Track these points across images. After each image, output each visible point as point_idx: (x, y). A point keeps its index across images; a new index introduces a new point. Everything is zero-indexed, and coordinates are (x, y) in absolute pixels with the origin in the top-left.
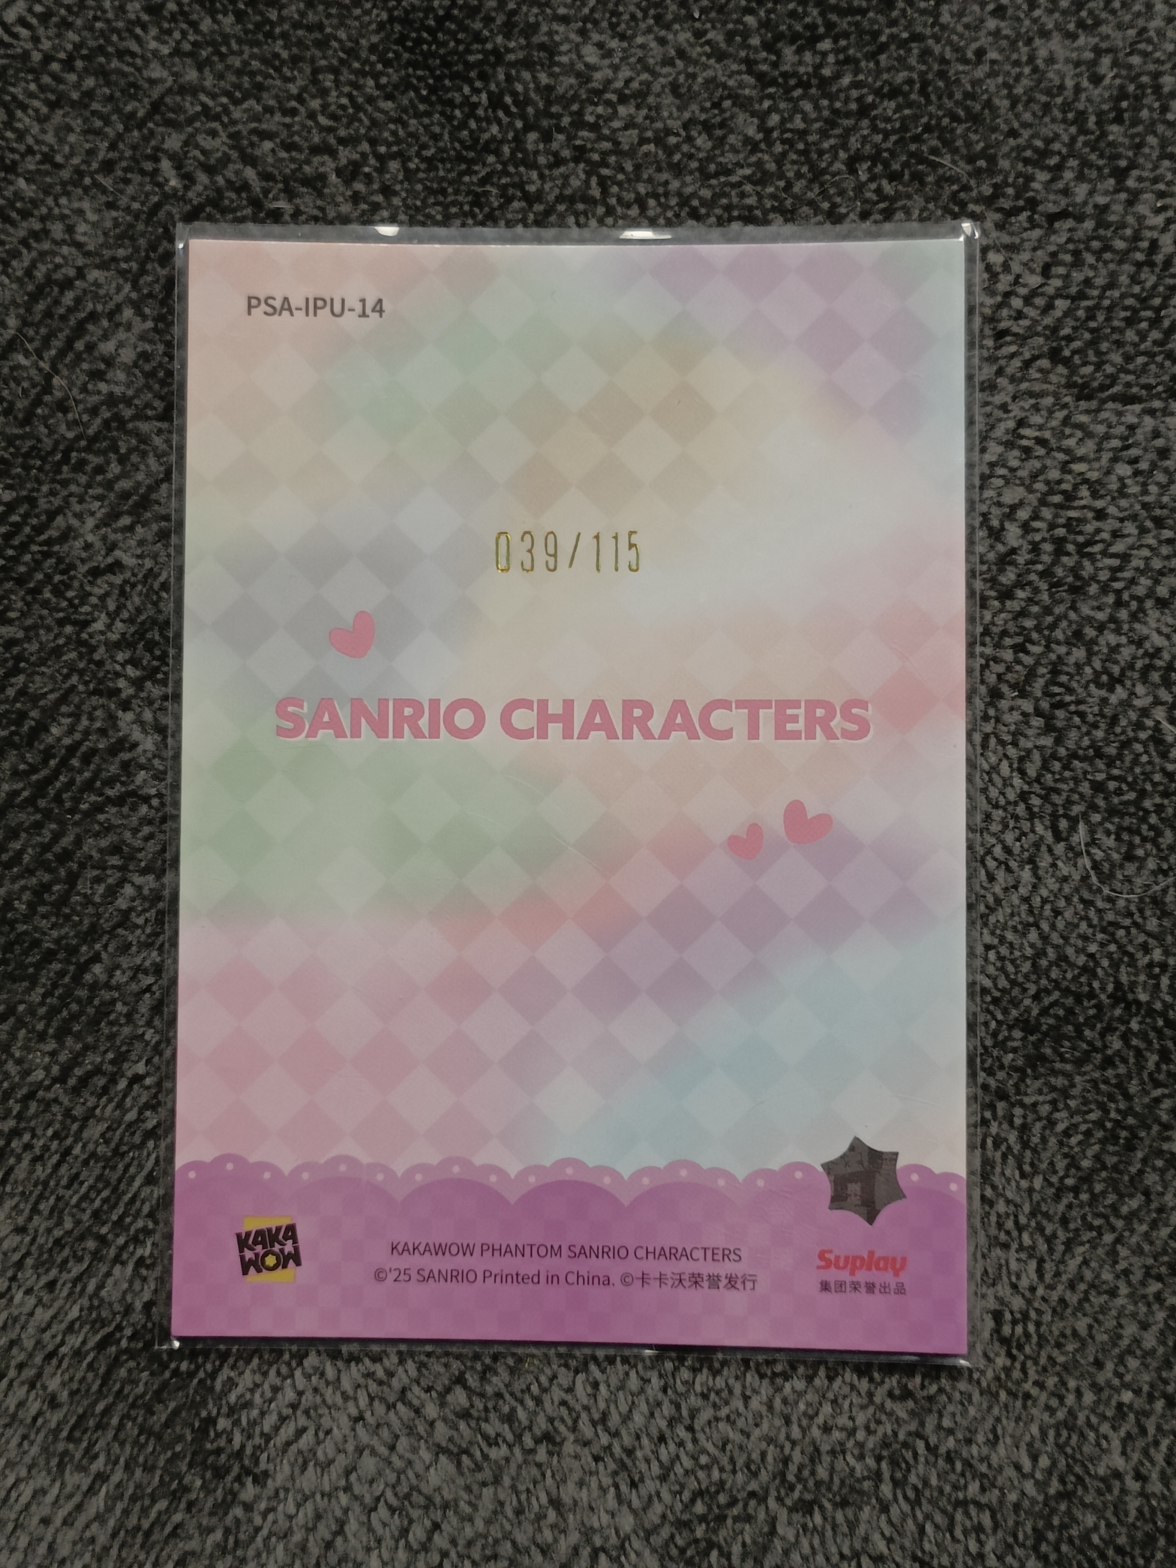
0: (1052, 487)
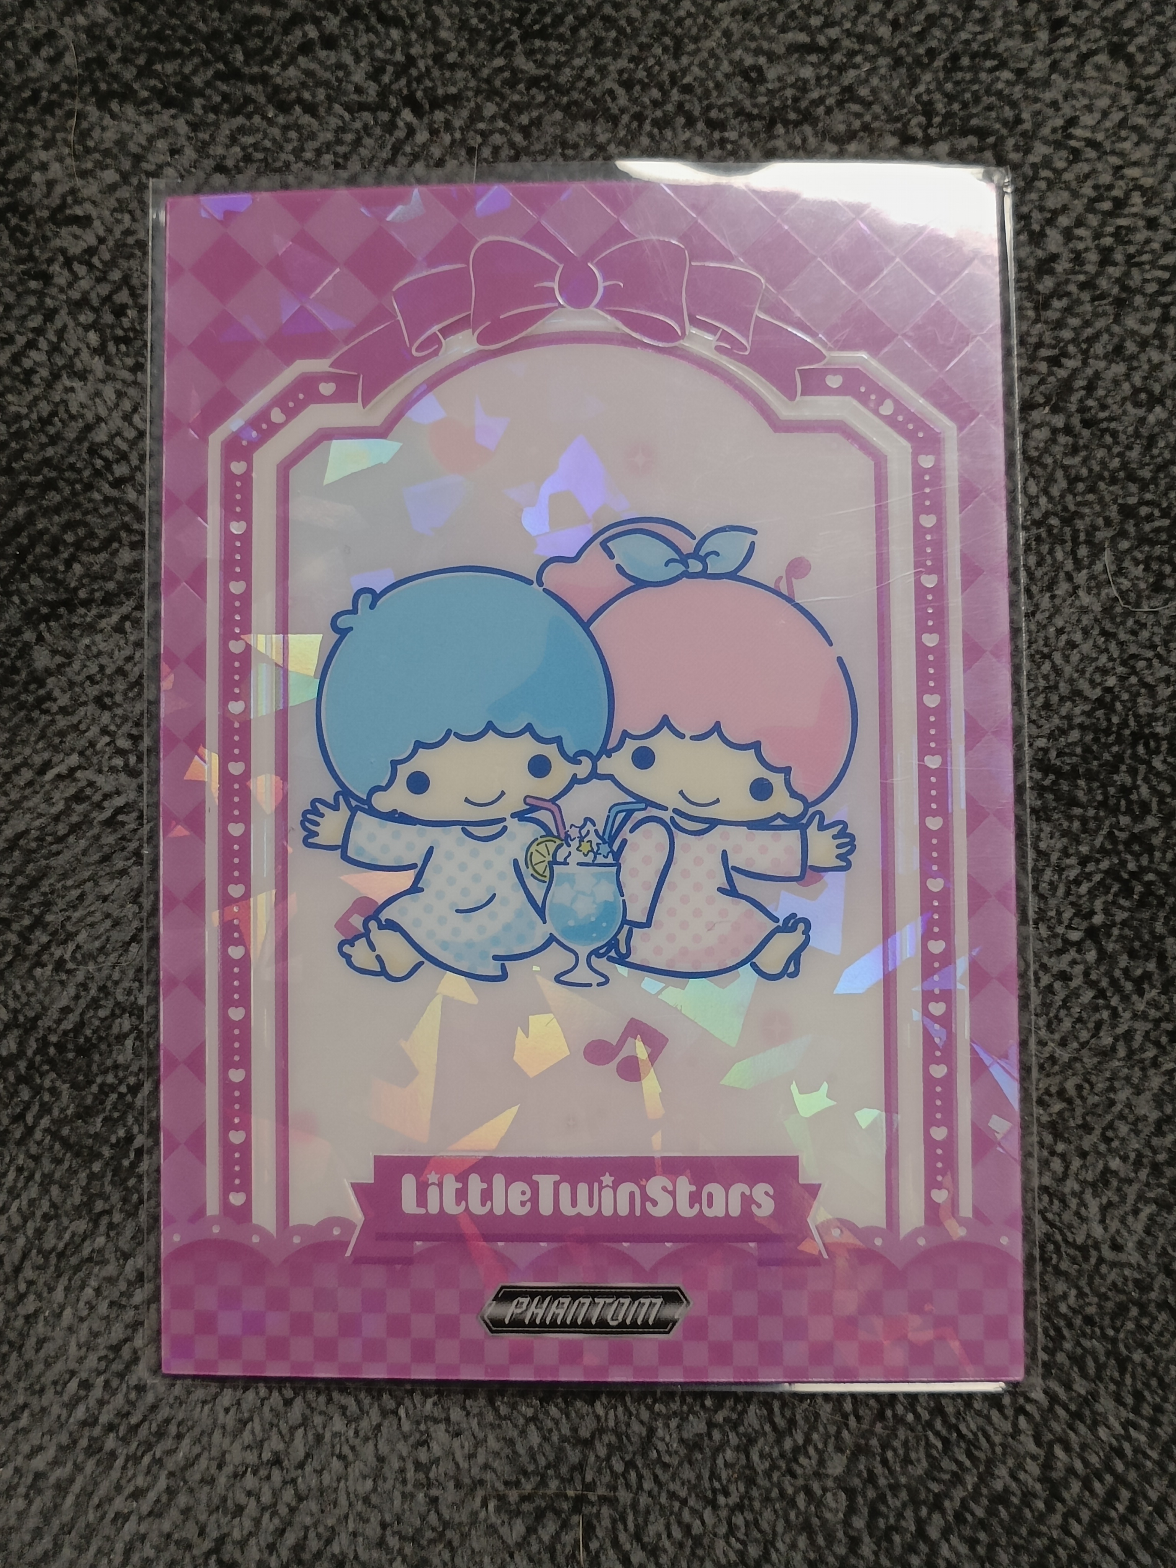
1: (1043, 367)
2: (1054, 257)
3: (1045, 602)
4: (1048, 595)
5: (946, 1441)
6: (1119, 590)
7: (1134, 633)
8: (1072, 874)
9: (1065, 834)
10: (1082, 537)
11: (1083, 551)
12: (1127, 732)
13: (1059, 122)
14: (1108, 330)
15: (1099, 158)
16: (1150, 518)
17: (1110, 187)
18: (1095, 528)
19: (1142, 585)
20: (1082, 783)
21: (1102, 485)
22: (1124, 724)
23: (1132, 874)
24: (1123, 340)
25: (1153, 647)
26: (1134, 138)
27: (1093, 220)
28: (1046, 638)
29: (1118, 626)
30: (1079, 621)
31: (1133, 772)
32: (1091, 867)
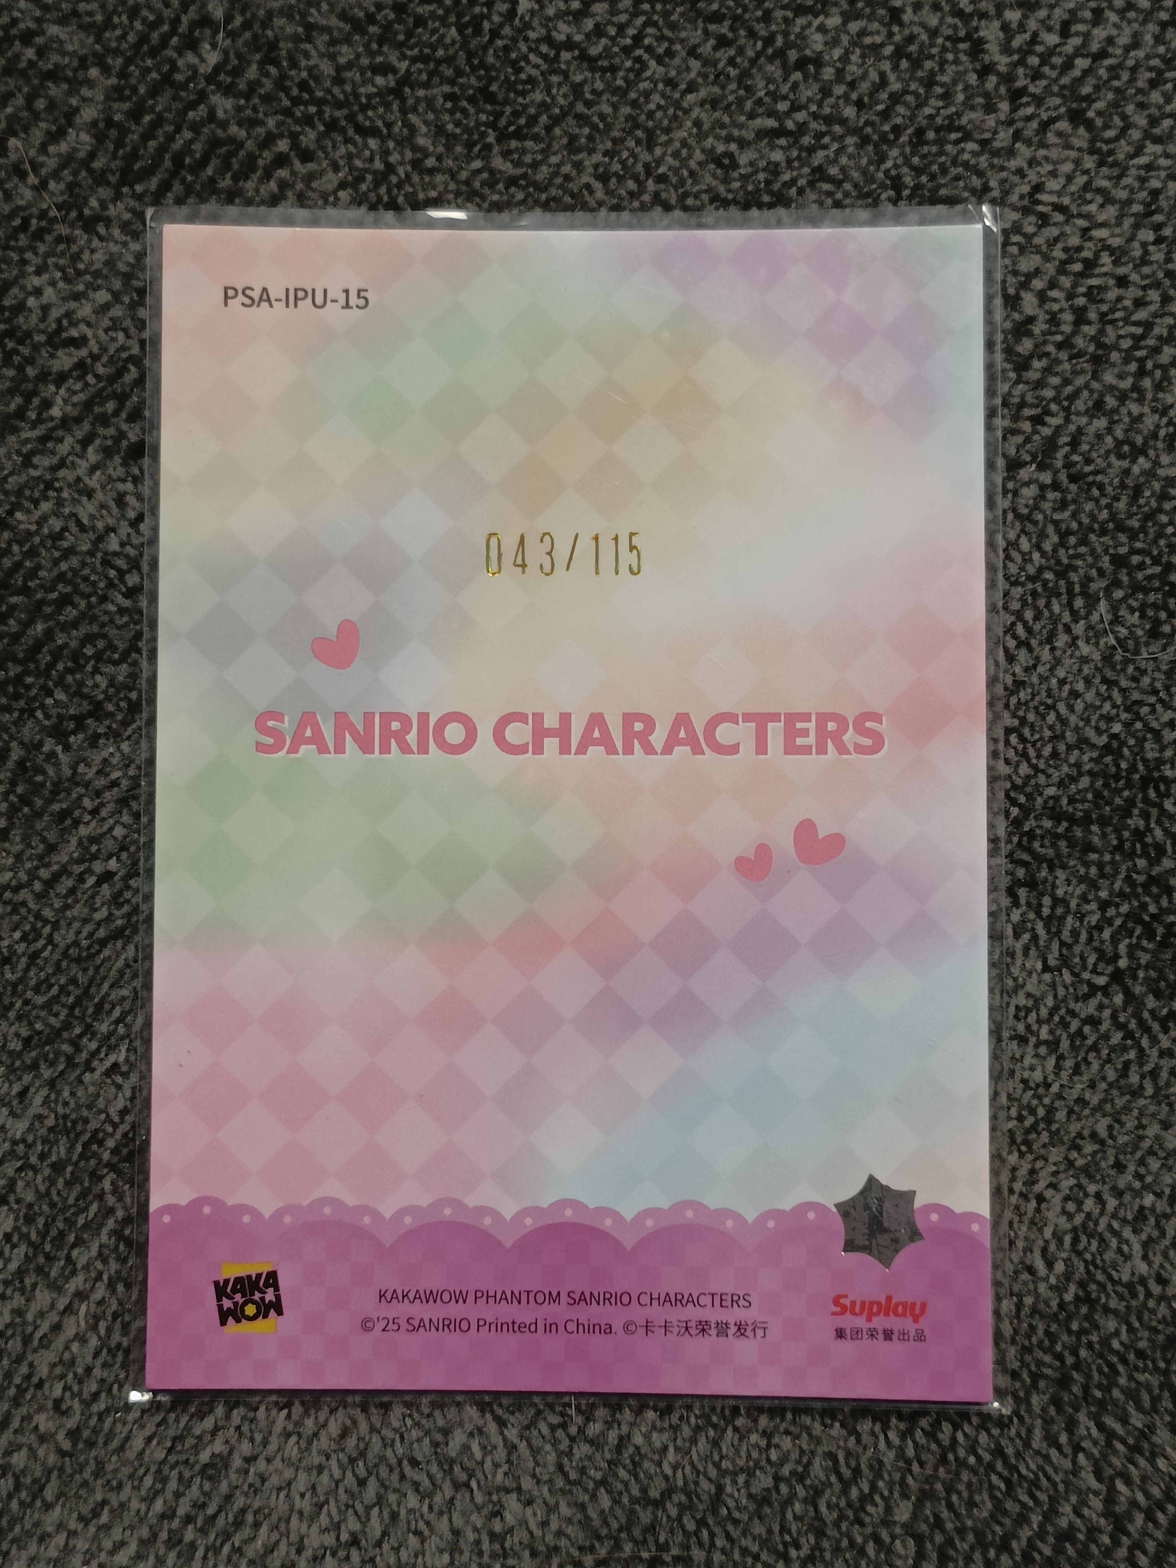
0: (1072, 253)
1: (1027, 426)
2: (1031, 320)
3: (1046, 655)
4: (1048, 647)
5: (1008, 1482)
7: (1135, 679)
8: (1094, 919)
9: (1082, 880)
12: (1136, 777)
13: (1026, 189)
14: (1087, 386)
16: (1141, 566)
17: (1079, 249)
18: (1090, 579)
19: (1140, 633)
20: (1095, 828)
21: (1093, 537)
22: (1133, 769)
23: (1152, 916)
24: (1102, 395)
25: (1155, 692)
26: (1099, 199)
28: (1049, 691)
29: (1119, 673)
30: (1080, 670)
31: (1145, 815)
32: (1111, 912)
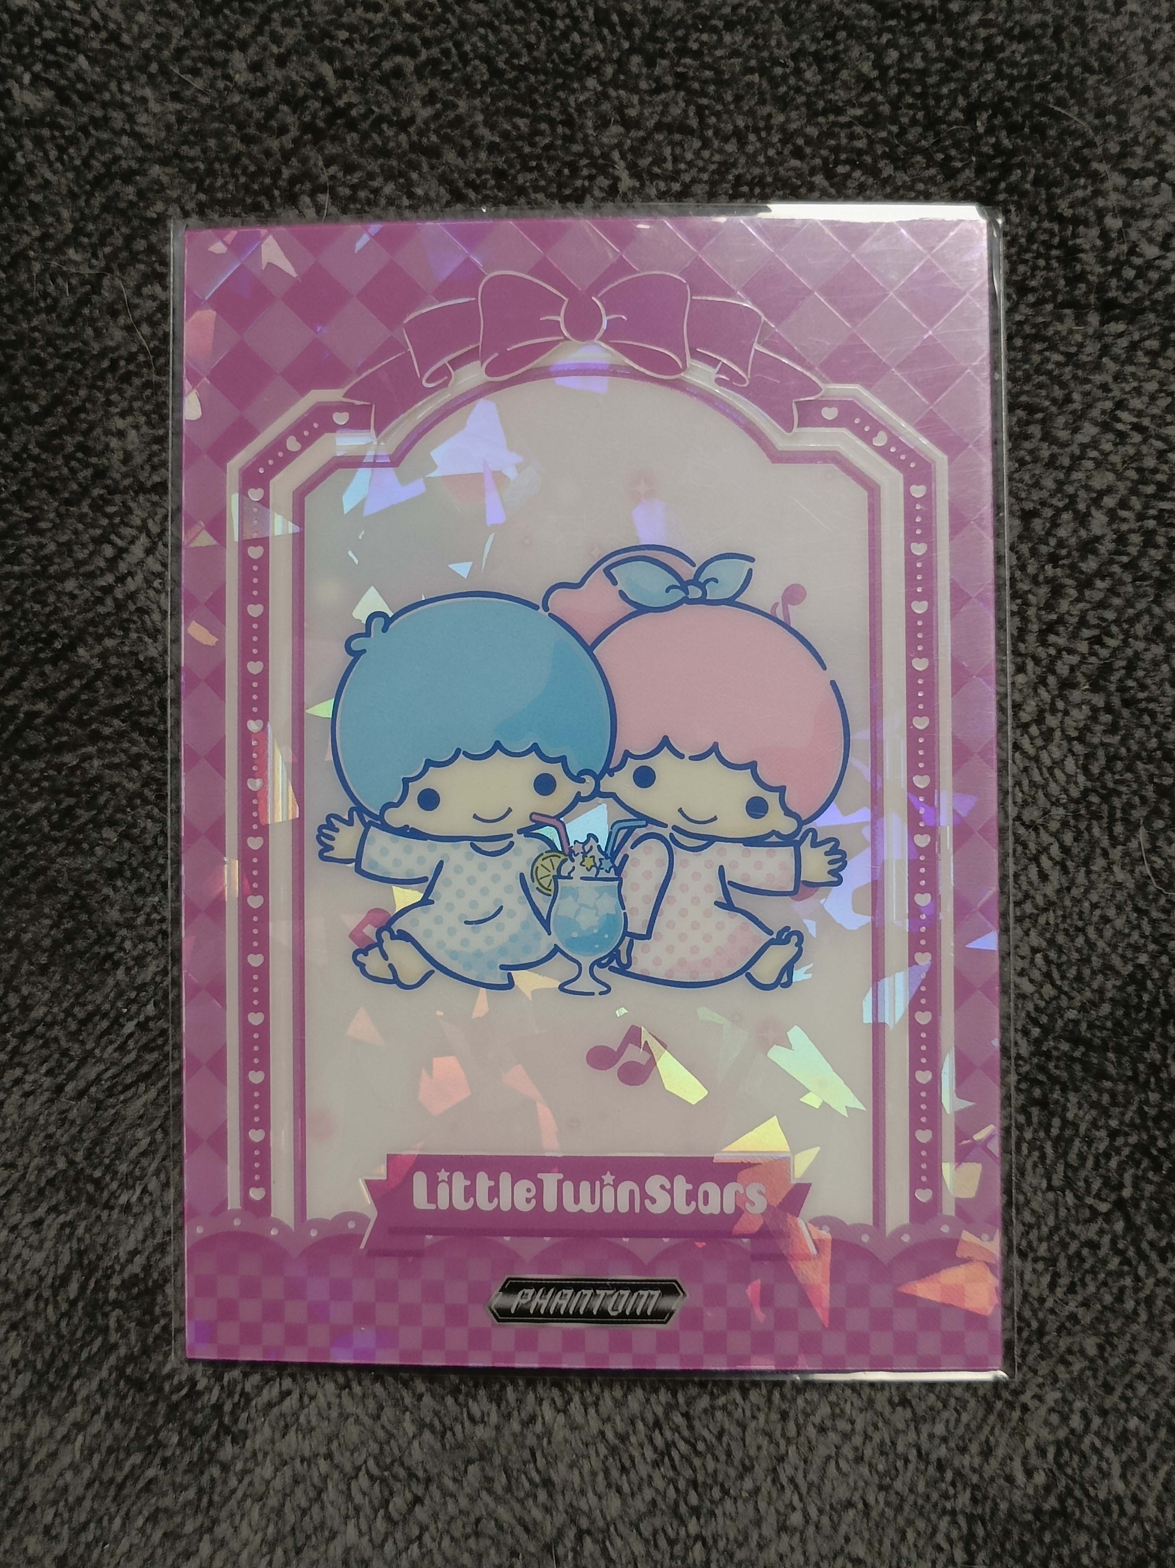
6: (1153, 869)
10: (1119, 814)
11: (1119, 829)
15: (1144, 441)
27: (1136, 503)
